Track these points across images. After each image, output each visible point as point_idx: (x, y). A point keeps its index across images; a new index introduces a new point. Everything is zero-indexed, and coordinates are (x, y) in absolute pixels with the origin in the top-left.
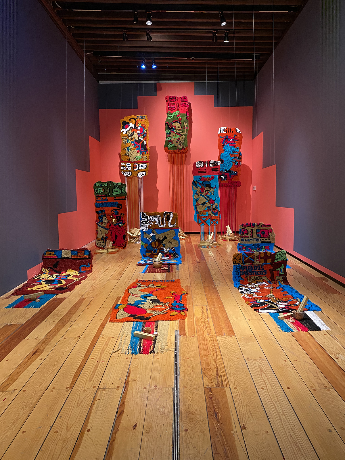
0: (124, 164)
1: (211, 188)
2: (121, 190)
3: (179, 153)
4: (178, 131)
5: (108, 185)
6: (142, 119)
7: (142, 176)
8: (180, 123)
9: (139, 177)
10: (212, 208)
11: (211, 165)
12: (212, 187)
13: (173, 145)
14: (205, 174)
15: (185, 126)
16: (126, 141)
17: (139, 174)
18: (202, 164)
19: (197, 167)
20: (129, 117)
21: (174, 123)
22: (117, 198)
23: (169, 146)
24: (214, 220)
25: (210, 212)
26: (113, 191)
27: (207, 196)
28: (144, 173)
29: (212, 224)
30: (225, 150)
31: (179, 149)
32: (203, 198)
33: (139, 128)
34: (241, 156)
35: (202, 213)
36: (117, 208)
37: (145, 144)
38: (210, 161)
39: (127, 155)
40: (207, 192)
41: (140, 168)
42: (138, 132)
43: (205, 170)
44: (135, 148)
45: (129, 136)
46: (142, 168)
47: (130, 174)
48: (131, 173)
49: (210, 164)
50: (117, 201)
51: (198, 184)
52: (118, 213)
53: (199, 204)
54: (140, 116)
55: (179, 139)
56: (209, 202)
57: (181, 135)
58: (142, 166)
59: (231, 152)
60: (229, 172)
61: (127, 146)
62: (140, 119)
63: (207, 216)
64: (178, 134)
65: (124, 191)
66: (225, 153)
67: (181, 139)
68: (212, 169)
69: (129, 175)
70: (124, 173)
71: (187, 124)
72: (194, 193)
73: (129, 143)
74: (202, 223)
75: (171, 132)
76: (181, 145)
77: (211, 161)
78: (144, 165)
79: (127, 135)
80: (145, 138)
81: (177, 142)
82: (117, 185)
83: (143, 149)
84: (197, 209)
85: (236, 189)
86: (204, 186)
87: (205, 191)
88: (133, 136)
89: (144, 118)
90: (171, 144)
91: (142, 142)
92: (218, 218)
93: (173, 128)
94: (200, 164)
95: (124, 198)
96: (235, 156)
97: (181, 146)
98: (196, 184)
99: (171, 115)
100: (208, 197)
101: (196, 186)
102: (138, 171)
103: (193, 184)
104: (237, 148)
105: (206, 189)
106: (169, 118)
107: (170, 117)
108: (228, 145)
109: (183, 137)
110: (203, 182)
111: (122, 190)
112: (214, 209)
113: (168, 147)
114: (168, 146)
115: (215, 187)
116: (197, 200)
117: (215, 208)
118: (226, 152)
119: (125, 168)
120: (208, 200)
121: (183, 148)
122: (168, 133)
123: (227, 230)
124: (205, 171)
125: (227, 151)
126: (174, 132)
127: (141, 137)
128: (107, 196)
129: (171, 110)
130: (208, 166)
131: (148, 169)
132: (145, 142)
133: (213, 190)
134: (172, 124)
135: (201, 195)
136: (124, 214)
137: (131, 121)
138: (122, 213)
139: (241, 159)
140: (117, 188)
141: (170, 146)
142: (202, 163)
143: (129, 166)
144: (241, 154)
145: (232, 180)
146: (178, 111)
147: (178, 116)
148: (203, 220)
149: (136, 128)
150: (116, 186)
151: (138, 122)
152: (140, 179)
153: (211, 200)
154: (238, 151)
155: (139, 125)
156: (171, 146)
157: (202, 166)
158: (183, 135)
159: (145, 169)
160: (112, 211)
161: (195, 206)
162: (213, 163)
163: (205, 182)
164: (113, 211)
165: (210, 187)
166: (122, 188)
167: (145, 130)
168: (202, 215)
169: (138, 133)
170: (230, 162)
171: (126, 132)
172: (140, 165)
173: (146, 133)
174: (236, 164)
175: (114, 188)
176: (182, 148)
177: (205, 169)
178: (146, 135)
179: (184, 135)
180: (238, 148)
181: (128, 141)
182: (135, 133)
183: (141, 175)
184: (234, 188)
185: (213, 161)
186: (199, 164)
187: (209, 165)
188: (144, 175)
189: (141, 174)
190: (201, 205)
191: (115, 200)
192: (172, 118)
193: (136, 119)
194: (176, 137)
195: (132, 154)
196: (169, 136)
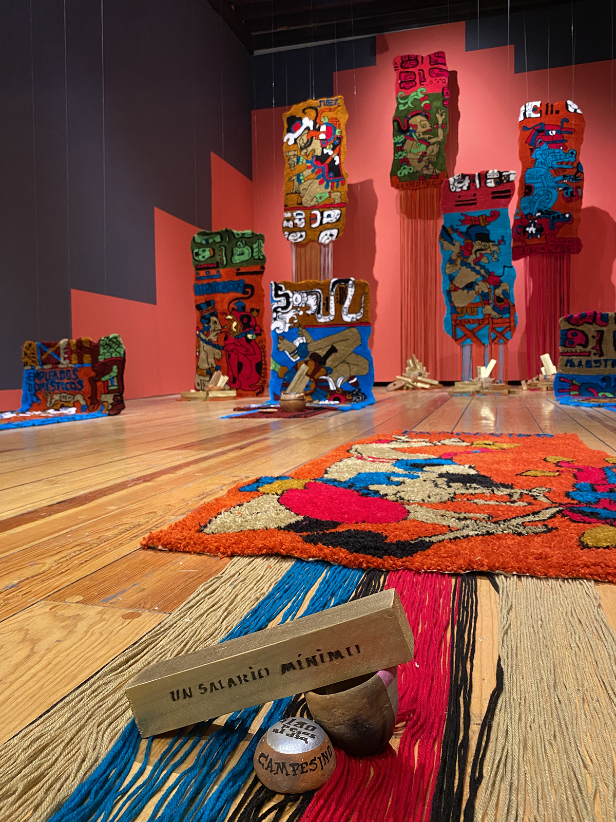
0: (289, 215)
1: (491, 244)
2: (252, 249)
3: (423, 186)
4: (422, 136)
5: (222, 238)
6: (332, 107)
7: (328, 238)
8: (427, 117)
9: (323, 242)
10: (492, 296)
11: (491, 184)
12: (494, 242)
13: (410, 169)
14: (473, 206)
15: (440, 123)
16: (295, 160)
17: (323, 234)
18: (467, 182)
19: (453, 190)
20: (302, 105)
21: (412, 116)
22: (242, 270)
23: (401, 173)
24: (500, 330)
25: (488, 309)
26: (232, 254)
27: (480, 265)
28: (335, 232)
29: (495, 339)
30: (538, 161)
31: (424, 178)
32: (469, 270)
33: (323, 128)
34: (582, 173)
35: (465, 310)
36: (239, 295)
37: (337, 163)
38: (487, 172)
39: (296, 192)
40: (478, 255)
41: (325, 221)
42: (321, 138)
43: (473, 198)
44: (314, 176)
45: (302, 149)
46: (329, 220)
47: (301, 236)
48: (303, 234)
49: (488, 181)
50: (241, 277)
51: (455, 236)
52: (244, 308)
53: (456, 289)
54: (325, 99)
55: (424, 154)
56: (484, 281)
57: (428, 144)
58: (329, 216)
59: (554, 163)
60: (550, 214)
61: (297, 172)
62: (326, 107)
63: (478, 320)
64: (423, 141)
65: (259, 251)
66: (538, 169)
67: (428, 152)
68: (493, 193)
69: (299, 240)
70: (289, 235)
71: (443, 117)
72: (444, 259)
73: (300, 163)
74: (466, 336)
75: (405, 140)
76: (430, 166)
77: (490, 172)
78: (335, 213)
79: (296, 146)
80: (338, 148)
81: (420, 161)
82: (242, 237)
83: (331, 174)
84: (451, 302)
85: (569, 258)
86: (471, 239)
87: (473, 251)
88: (310, 149)
89: (335, 104)
90: (405, 166)
91: (329, 160)
92: (510, 323)
93: (411, 128)
94: (461, 182)
95: (258, 269)
96: (564, 173)
97: (428, 169)
98: (450, 236)
99: (406, 101)
100: (483, 267)
101: (451, 241)
102: (321, 227)
103: (441, 236)
104: (570, 151)
105: (476, 247)
106: (402, 108)
107: (405, 104)
108: (545, 146)
109: (435, 148)
110: (468, 228)
111: (255, 250)
112: (499, 299)
113: (399, 175)
114: (399, 172)
115: (502, 241)
116: (451, 278)
117: (502, 296)
118: (540, 166)
119: (291, 223)
120: (483, 276)
121: (434, 174)
122: (399, 143)
123: (543, 366)
124: (475, 200)
125: (542, 163)
126: (412, 139)
127: (328, 147)
128: (220, 265)
129: (406, 89)
130: (483, 184)
131: (343, 220)
132: (337, 158)
133: (495, 248)
134: (408, 121)
135: (464, 264)
136: (258, 311)
137: (305, 113)
138: (254, 306)
139: (582, 180)
140: (243, 244)
141: (404, 171)
142: (467, 178)
143: (300, 217)
144: (582, 166)
145: (558, 236)
146: (422, 89)
147: (423, 99)
148: (469, 331)
149: (317, 129)
150: (241, 239)
151: (323, 115)
152: (325, 246)
153: (491, 274)
154: (572, 160)
155: (325, 119)
156: (406, 172)
157: (465, 188)
158: (433, 144)
159: (336, 222)
160: (230, 303)
161: (449, 293)
162: (495, 176)
163: (473, 228)
164: (233, 303)
165: (489, 241)
166: (255, 246)
167: (338, 131)
168: (467, 317)
169: (323, 140)
170: (551, 190)
171: (295, 140)
172: (326, 214)
173: (340, 139)
174: (567, 193)
175: (236, 246)
176: (432, 175)
177: (475, 195)
178: (340, 143)
179: (438, 143)
180: (572, 153)
181: (298, 160)
182: (316, 141)
183: (326, 237)
184: (563, 256)
185: (496, 171)
186: (459, 183)
187: (486, 183)
188: (334, 238)
189: (326, 235)
190: (463, 289)
191: (238, 274)
192: (407, 106)
193: (319, 109)
194: (418, 150)
195: (307, 190)
196: (401, 149)
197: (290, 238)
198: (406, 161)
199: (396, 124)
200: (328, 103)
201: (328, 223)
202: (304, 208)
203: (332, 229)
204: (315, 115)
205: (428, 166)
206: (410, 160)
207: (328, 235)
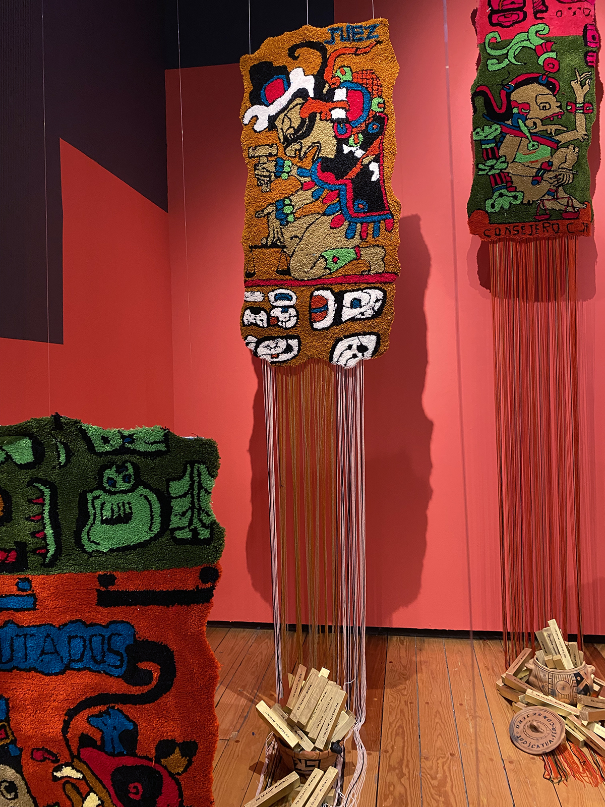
0: (258, 297)
2: (165, 501)
3: (545, 235)
4: (540, 127)
5: (38, 449)
6: (362, 45)
7: (355, 356)
8: (552, 87)
9: (342, 362)
13: (515, 197)
15: (580, 100)
16: (271, 166)
17: (341, 346)
20: (289, 38)
21: (518, 86)
22: (125, 583)
26: (83, 518)
28: (370, 341)
31: (549, 215)
33: (340, 94)
36: (116, 686)
37: (374, 178)
39: (274, 245)
41: (347, 313)
42: (334, 117)
44: (319, 206)
45: (288, 142)
46: (355, 312)
47: (289, 349)
48: (294, 343)
50: (118, 613)
52: (129, 738)
54: (345, 25)
55: (547, 166)
57: (556, 146)
58: (356, 303)
61: (275, 195)
62: (347, 44)
64: (542, 138)
65: (197, 509)
67: (556, 162)
69: (283, 357)
70: (258, 344)
71: (587, 87)
73: (285, 176)
75: (503, 135)
76: (561, 193)
78: (370, 298)
79: (274, 134)
80: (376, 143)
81: (537, 180)
82: (122, 450)
83: (361, 204)
88: (308, 141)
89: (368, 38)
90: (504, 191)
93: (515, 111)
95: (190, 582)
97: (556, 199)
99: (505, 51)
102: (337, 329)
106: (493, 66)
107: (500, 59)
109: (570, 154)
119: (263, 316)
121: (570, 209)
122: (488, 142)
127: (351, 140)
128: (32, 559)
129: (503, 26)
131: (390, 315)
132: (374, 167)
134: (508, 95)
136: (189, 749)
137: (295, 58)
138: (173, 731)
141: (501, 202)
143: (287, 303)
146: (540, 27)
147: (539, 50)
149: (324, 95)
150: (118, 459)
152: (348, 373)
155: (344, 73)
156: (504, 203)
158: (566, 145)
159: (373, 317)
160: (71, 714)
164: (85, 713)
167: (376, 101)
169: (339, 121)
171: (272, 119)
172: (348, 298)
173: (381, 120)
175: (100, 487)
176: (565, 211)
179: (577, 143)
181: (279, 167)
182: (322, 124)
183: (349, 354)
188: (368, 355)
189: (350, 347)
192: (506, 62)
193: (328, 47)
194: (533, 157)
195: (301, 239)
196: (493, 154)
197: (261, 350)
198: (503, 181)
199: (480, 100)
200: (352, 36)
201: (353, 319)
202: (296, 284)
203: (365, 334)
204: (319, 61)
205: (557, 191)
206: (514, 178)
207: (355, 347)
